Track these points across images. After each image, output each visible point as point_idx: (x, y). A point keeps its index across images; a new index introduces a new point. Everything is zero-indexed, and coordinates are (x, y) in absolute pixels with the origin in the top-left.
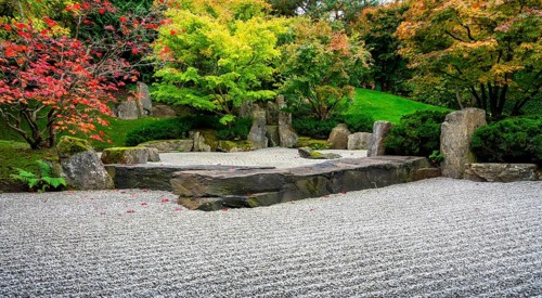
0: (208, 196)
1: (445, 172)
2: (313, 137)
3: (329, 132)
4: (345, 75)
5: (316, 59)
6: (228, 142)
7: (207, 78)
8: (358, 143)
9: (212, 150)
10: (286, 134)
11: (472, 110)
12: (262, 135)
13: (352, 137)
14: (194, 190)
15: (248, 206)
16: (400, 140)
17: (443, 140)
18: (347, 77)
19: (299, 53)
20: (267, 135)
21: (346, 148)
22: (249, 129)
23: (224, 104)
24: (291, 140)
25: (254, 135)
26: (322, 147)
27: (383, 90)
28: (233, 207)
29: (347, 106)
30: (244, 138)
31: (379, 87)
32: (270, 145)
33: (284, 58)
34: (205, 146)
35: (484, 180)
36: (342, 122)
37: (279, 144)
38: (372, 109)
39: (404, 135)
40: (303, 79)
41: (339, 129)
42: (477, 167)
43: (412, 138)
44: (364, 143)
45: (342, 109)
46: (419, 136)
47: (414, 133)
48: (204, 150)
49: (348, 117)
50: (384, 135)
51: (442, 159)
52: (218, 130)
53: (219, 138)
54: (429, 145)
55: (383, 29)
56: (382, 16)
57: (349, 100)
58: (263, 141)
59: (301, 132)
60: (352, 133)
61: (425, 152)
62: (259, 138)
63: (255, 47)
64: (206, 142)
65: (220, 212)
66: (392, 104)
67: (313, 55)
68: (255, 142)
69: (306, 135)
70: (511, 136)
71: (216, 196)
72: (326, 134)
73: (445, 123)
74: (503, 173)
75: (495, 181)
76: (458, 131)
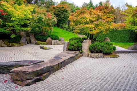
0: (28, 79)
1: (84, 55)
2: (41, 41)
3: (46, 40)
4: (51, 24)
5: (43, 20)
6: (13, 43)
7: (7, 23)
8: (55, 43)
9: (7, 46)
10: (33, 40)
11: (89, 40)
12: (25, 40)
13: (53, 41)
14: (21, 77)
15: (43, 80)
16: (72, 47)
17: (83, 47)
18: (52, 25)
19: (38, 18)
20: (27, 40)
21: (51, 44)
22: (21, 39)
23: (11, 30)
24: (34, 42)
25: (22, 40)
26: (44, 44)
27: (57, 27)
28: (37, 82)
29: (51, 32)
30: (19, 42)
31: (57, 26)
32: (28, 43)
33: (33, 18)
34: (4, 45)
35: (93, 58)
36: (50, 37)
37: (31, 43)
38: (56, 33)
39: (73, 45)
40: (39, 25)
41: (49, 39)
42: (92, 55)
43: (76, 47)
44: (56, 43)
45: (49, 33)
46: (77, 46)
47: (76, 45)
48: (4, 47)
49: (51, 35)
50: (68, 45)
51: (83, 52)
52: (9, 39)
53: (10, 42)
54: (80, 48)
55: (58, 12)
56: (57, 8)
57: (51, 31)
58: (25, 42)
59: (37, 39)
60: (53, 40)
61: (79, 50)
62: (24, 41)
63: (25, 15)
64: (5, 44)
65: (34, 85)
66: (61, 31)
67: (42, 19)
68: (23, 43)
69: (39, 40)
70: (98, 47)
71: (31, 79)
72: (45, 40)
73: (83, 43)
74: (98, 56)
75: (96, 58)
76: (86, 45)
